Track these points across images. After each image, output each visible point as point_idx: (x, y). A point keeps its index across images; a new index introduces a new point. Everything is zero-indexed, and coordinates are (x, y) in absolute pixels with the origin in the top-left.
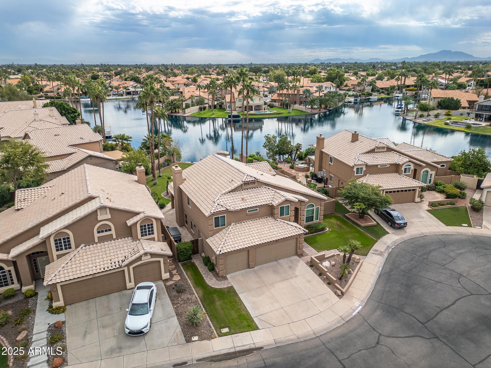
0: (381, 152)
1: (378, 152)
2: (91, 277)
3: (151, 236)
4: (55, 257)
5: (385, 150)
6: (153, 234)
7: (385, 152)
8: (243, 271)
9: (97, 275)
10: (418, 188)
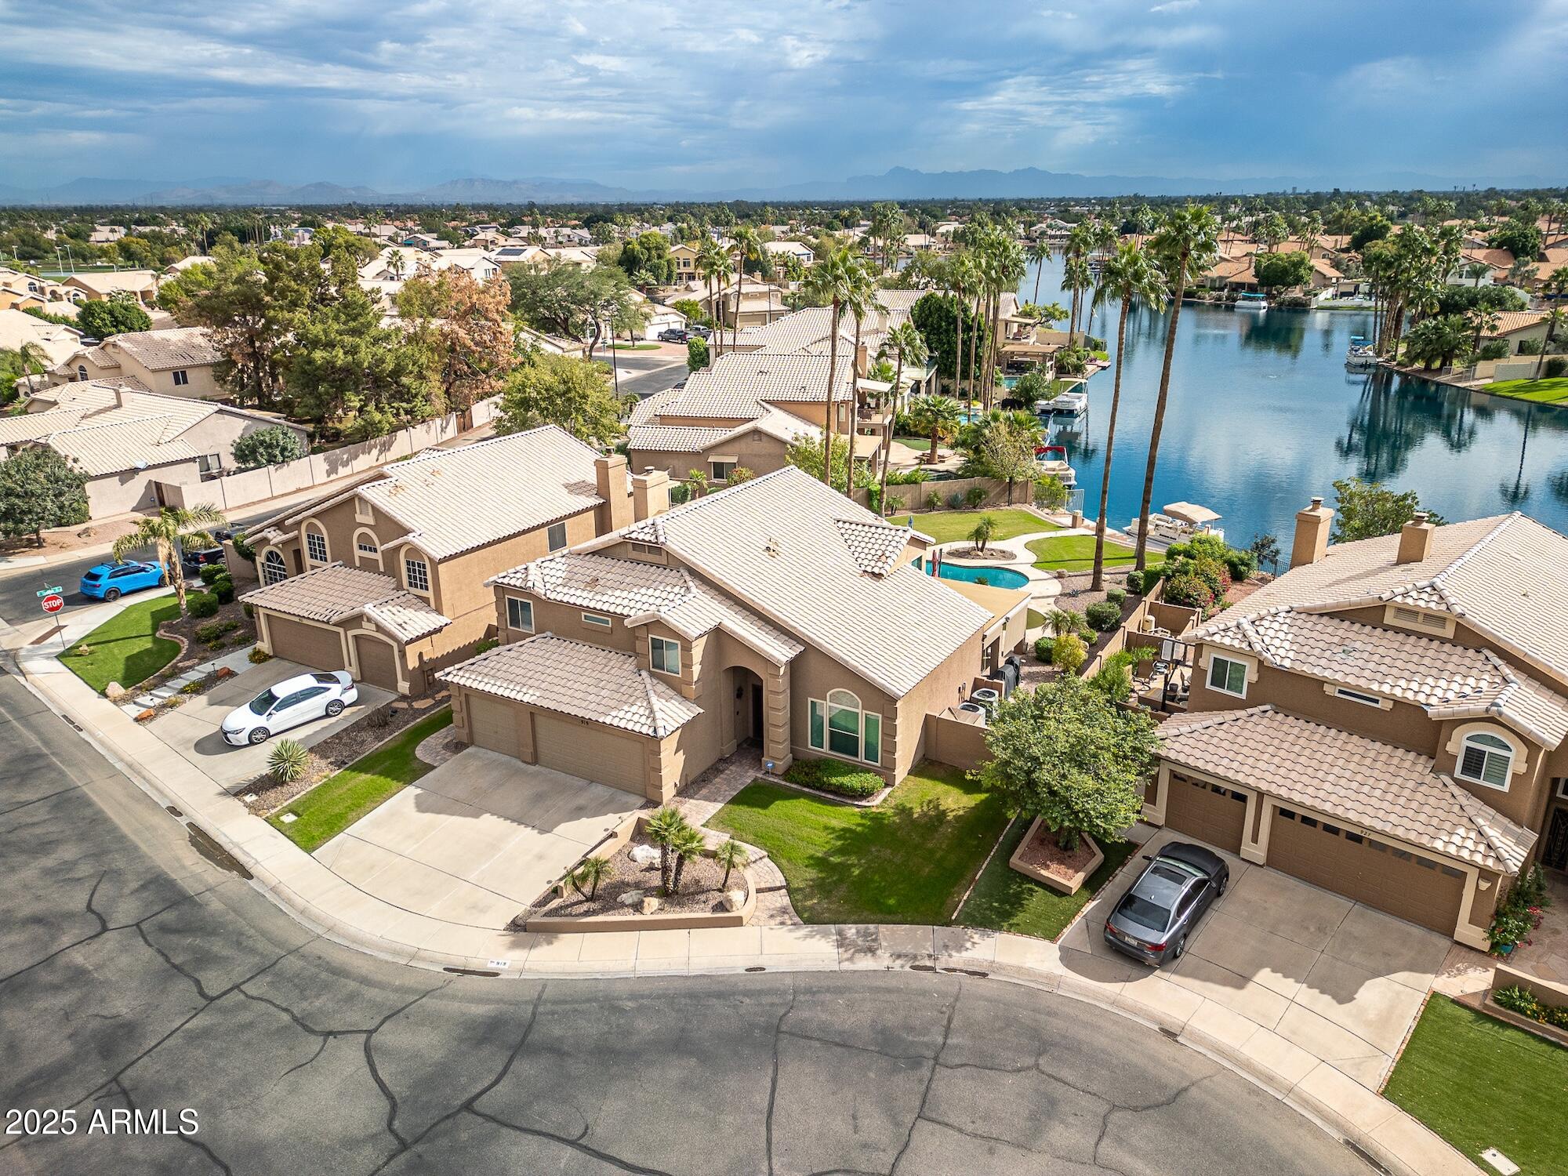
0: (1420, 636)
1: (1397, 630)
2: (297, 619)
3: (423, 593)
4: (308, 567)
5: (1449, 632)
6: (427, 589)
7: (1443, 641)
8: (506, 758)
9: (305, 621)
10: (1472, 876)
